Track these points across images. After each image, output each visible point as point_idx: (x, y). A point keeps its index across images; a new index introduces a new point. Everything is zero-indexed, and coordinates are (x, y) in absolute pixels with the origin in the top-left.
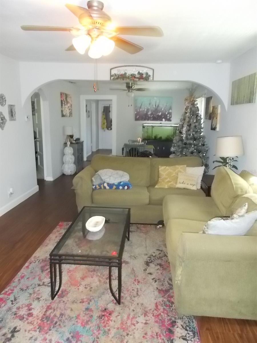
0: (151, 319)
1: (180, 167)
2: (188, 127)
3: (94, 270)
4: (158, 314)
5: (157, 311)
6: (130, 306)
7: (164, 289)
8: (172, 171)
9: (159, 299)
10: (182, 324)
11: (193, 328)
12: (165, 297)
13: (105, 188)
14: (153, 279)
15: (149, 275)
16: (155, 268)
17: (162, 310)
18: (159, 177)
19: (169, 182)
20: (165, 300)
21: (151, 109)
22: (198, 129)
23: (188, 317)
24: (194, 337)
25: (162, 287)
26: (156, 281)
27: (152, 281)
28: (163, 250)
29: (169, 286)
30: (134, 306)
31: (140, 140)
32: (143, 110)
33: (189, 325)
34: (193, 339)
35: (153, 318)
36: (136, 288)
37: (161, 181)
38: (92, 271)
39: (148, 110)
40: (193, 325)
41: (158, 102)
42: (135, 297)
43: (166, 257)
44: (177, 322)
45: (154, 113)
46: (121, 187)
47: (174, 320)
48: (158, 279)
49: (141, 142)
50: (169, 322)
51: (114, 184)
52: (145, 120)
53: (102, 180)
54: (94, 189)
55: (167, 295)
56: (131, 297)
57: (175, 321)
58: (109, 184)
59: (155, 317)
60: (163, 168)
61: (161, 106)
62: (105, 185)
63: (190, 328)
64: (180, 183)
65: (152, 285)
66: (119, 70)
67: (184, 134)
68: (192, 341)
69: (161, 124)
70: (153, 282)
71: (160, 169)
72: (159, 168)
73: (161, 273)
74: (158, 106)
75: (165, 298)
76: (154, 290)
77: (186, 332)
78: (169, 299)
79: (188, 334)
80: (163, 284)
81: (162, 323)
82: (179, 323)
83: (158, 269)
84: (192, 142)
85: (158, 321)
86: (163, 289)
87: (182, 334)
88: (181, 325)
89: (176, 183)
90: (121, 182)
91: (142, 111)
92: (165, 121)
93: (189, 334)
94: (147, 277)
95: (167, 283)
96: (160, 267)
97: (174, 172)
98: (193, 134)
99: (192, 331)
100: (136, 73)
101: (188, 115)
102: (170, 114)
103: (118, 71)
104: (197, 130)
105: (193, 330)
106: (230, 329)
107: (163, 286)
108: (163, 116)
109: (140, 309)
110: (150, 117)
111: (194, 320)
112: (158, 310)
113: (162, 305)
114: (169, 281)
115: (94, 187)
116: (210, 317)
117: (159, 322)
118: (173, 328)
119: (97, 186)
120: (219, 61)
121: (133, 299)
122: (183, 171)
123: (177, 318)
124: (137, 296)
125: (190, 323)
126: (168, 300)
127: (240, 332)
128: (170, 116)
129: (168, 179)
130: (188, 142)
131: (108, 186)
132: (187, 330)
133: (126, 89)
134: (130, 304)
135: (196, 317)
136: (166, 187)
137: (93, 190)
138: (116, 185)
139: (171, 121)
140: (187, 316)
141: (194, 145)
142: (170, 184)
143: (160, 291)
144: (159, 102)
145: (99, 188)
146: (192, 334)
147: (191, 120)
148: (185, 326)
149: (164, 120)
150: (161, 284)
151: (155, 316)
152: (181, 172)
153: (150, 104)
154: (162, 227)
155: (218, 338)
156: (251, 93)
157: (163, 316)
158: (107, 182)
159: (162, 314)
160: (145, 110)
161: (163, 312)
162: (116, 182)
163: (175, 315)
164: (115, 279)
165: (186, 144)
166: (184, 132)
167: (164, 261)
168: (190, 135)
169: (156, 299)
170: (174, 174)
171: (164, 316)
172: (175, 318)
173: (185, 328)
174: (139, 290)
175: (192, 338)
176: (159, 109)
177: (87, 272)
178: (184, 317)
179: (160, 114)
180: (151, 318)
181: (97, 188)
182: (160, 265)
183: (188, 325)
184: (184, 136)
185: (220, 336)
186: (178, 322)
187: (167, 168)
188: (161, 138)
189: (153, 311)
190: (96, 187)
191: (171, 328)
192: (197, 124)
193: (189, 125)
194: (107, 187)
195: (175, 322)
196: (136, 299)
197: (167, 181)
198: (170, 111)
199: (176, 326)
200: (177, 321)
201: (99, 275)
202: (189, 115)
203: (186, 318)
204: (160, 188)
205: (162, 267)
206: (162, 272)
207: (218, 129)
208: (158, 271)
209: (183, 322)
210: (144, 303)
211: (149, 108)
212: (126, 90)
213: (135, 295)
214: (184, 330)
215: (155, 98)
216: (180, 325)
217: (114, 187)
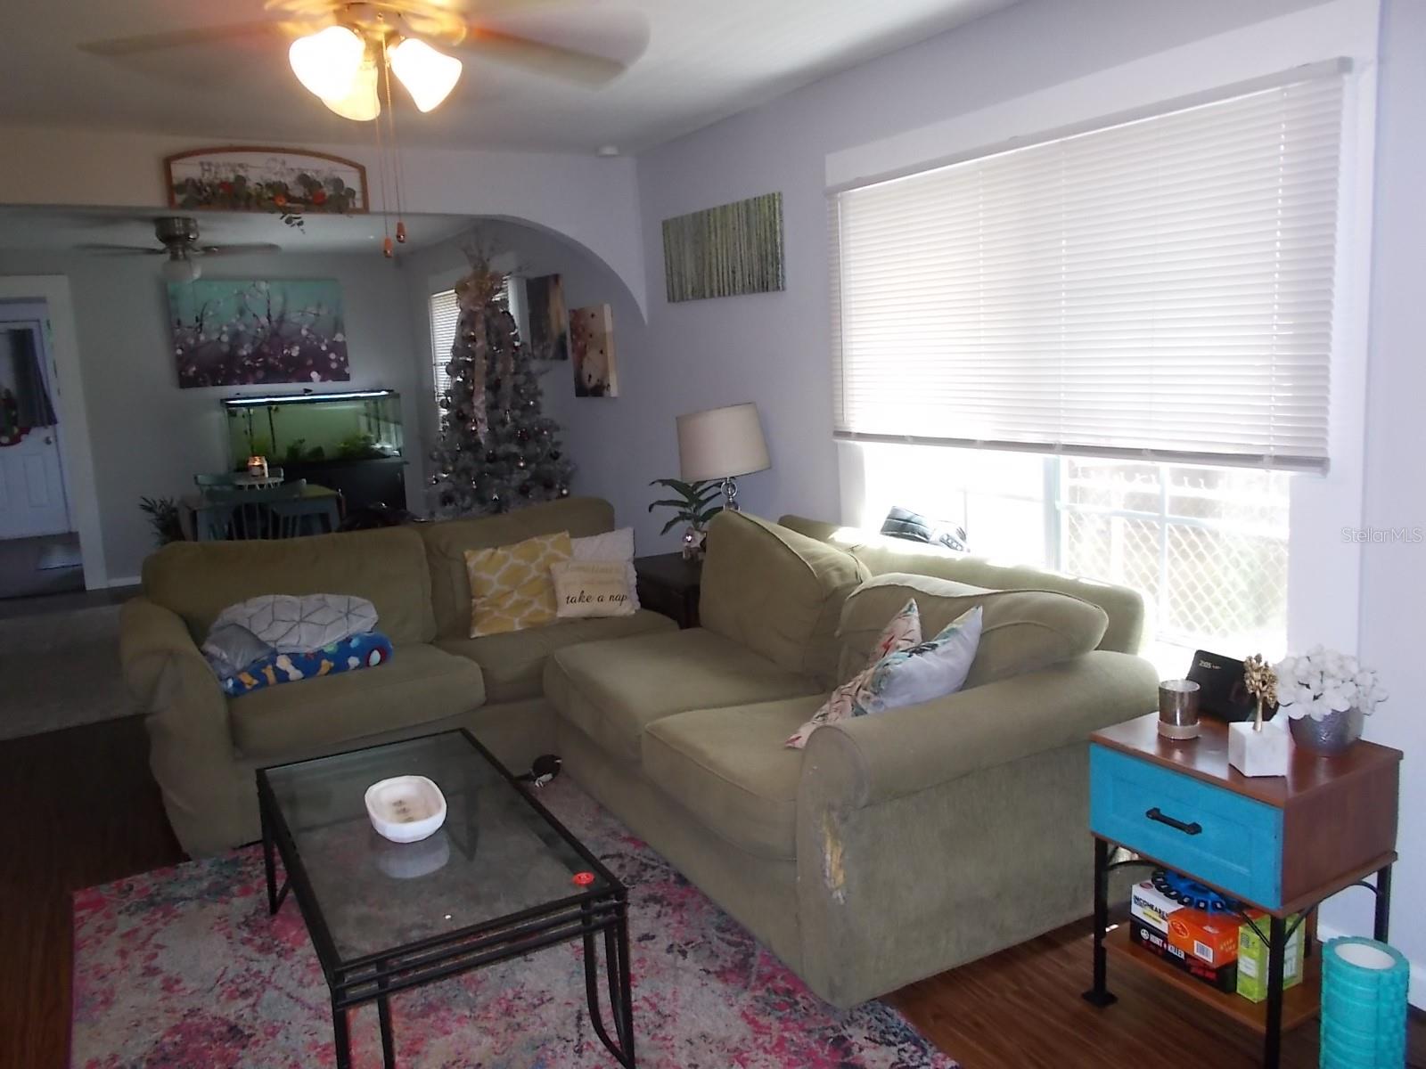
0: (767, 1063)
1: (551, 540)
2: (490, 395)
3: (430, 1008)
4: (775, 1041)
5: (766, 1034)
6: (671, 1057)
7: (729, 965)
8: (521, 562)
9: (739, 998)
10: (868, 1036)
11: (901, 1030)
12: (753, 984)
13: (282, 676)
14: (670, 949)
15: (649, 944)
16: (648, 916)
17: (776, 1025)
18: (470, 596)
19: (521, 605)
20: (758, 993)
21: (251, 332)
22: (526, 397)
23: (865, 1007)
24: (925, 1052)
25: (719, 962)
26: (684, 954)
27: (670, 956)
28: (623, 852)
29: (733, 949)
30: (685, 1052)
31: (261, 466)
32: (215, 337)
33: (886, 1027)
34: (926, 1060)
35: (771, 1057)
36: (640, 997)
37: (487, 608)
38: (424, 1015)
39: (236, 336)
40: (896, 1021)
41: (277, 300)
42: (660, 1026)
43: (649, 869)
44: (848, 1038)
45: (266, 349)
46: (354, 661)
47: (836, 1034)
48: (687, 944)
49: (267, 475)
50: (827, 1048)
51: (320, 654)
52: (227, 382)
53: (262, 645)
54: (232, 692)
55: (753, 978)
56: (646, 1032)
57: (838, 1036)
58: (295, 659)
59: (776, 1053)
60: (483, 555)
61: (294, 317)
62: (283, 663)
63: (895, 1034)
64: (570, 600)
65: (685, 970)
66: (209, 164)
67: (482, 421)
68: (927, 1064)
69: (307, 391)
70: (676, 958)
71: (471, 564)
72: (465, 561)
73: (681, 922)
74: (281, 319)
75: (754, 989)
76: (702, 980)
77: (894, 1049)
78: (770, 985)
79: (903, 1053)
80: (712, 952)
81: (808, 1059)
82: (857, 1036)
83: (659, 916)
84: (514, 448)
85: (794, 1058)
86: (725, 965)
87: (886, 1060)
88: (866, 1038)
89: (554, 604)
90: (348, 640)
91: (209, 342)
92: (323, 380)
93: (903, 1050)
94: (646, 952)
95: (724, 946)
96: (662, 906)
97: (533, 566)
98: (513, 419)
99: (906, 1039)
100: (289, 180)
101: (482, 347)
102: (339, 348)
103: (204, 170)
104: (525, 403)
105: (905, 1035)
106: (990, 990)
107: (717, 956)
108: (310, 362)
109: (711, 1051)
110: (252, 370)
111: (889, 1010)
112: (767, 1031)
113: (764, 1011)
114: (721, 935)
115: (230, 683)
116: (917, 983)
117: (799, 1061)
118: (851, 1058)
119: (246, 678)
120: (609, 151)
121: (662, 1034)
122: (566, 557)
123: (839, 1024)
124: (665, 1022)
125: (885, 1020)
126: (768, 990)
127: (1016, 988)
128: (342, 359)
129: (516, 596)
130: (501, 450)
131: (297, 668)
132: (890, 1044)
133: (161, 246)
134: (666, 1053)
135: (885, 1000)
136: (518, 628)
137: (229, 696)
138: (329, 657)
139: (347, 378)
140: (861, 1007)
141: (528, 462)
142: (527, 612)
143: (722, 974)
144: (285, 301)
145: (255, 682)
146: (913, 1048)
147: (499, 367)
148: (877, 1036)
149: (314, 375)
150: (708, 953)
151: (773, 1048)
152: (557, 559)
153: (242, 312)
154: (551, 780)
155: (977, 1024)
156: (763, 259)
157: (795, 1038)
158: (292, 650)
159: (786, 1034)
160: (225, 338)
161: (786, 1029)
162: (328, 642)
163: (827, 1021)
164: (539, 1005)
165: (492, 459)
166: (480, 414)
167: (659, 884)
168: (503, 422)
169: (732, 1005)
170: (534, 573)
171: (800, 1038)
172: (833, 1028)
173: (883, 1040)
174: (655, 1000)
175: (921, 1059)
176: (285, 330)
177: (404, 1023)
178: (856, 1015)
179: (295, 352)
180: (766, 1060)
181: (248, 687)
182: (654, 899)
183: (883, 1028)
184: (483, 429)
185: (981, 1020)
186: (851, 1037)
187: (500, 552)
188: (318, 451)
189: (756, 1039)
190: (239, 685)
191: (846, 1060)
192: (521, 378)
193: (494, 387)
194: (295, 674)
195: (843, 1039)
196: (669, 1029)
197: (509, 603)
198: (339, 337)
199: (855, 1049)
200: (844, 1033)
201: (468, 1013)
202: (487, 348)
203: (865, 1015)
204: (492, 635)
205: (665, 903)
206: (679, 918)
207: (614, 391)
208: (665, 920)
209: (865, 1027)
210: (709, 1030)
211: (242, 328)
212: (161, 252)
213: (658, 1020)
214: (884, 1047)
215: (263, 286)
216: (864, 1040)
217: (326, 665)
